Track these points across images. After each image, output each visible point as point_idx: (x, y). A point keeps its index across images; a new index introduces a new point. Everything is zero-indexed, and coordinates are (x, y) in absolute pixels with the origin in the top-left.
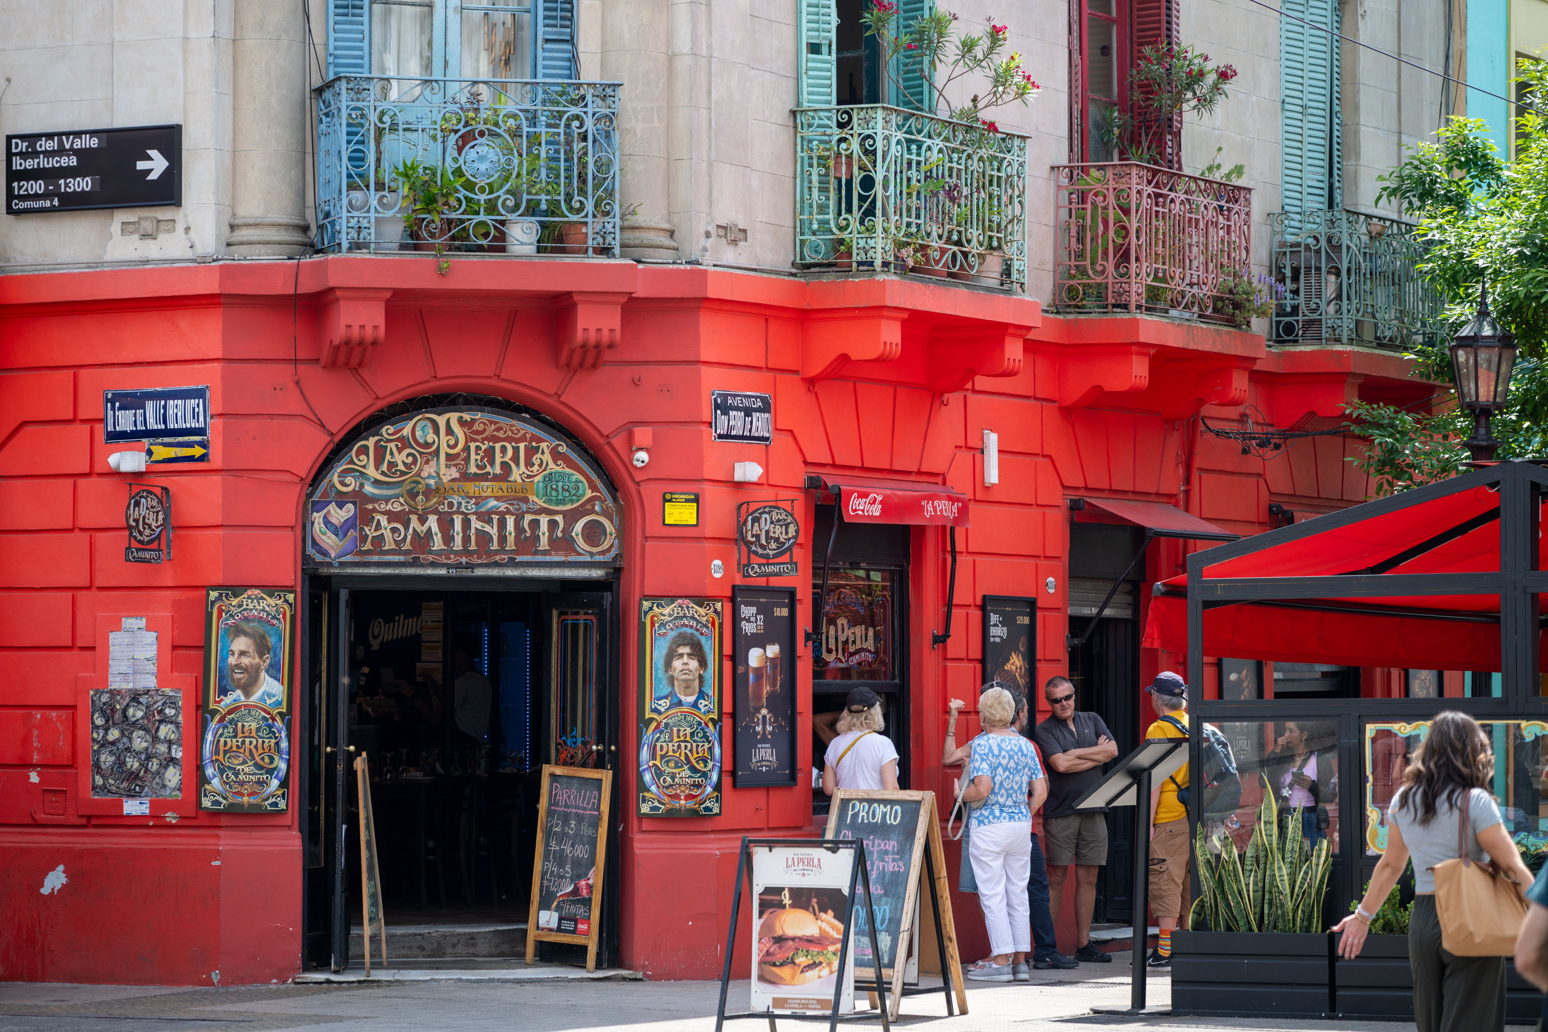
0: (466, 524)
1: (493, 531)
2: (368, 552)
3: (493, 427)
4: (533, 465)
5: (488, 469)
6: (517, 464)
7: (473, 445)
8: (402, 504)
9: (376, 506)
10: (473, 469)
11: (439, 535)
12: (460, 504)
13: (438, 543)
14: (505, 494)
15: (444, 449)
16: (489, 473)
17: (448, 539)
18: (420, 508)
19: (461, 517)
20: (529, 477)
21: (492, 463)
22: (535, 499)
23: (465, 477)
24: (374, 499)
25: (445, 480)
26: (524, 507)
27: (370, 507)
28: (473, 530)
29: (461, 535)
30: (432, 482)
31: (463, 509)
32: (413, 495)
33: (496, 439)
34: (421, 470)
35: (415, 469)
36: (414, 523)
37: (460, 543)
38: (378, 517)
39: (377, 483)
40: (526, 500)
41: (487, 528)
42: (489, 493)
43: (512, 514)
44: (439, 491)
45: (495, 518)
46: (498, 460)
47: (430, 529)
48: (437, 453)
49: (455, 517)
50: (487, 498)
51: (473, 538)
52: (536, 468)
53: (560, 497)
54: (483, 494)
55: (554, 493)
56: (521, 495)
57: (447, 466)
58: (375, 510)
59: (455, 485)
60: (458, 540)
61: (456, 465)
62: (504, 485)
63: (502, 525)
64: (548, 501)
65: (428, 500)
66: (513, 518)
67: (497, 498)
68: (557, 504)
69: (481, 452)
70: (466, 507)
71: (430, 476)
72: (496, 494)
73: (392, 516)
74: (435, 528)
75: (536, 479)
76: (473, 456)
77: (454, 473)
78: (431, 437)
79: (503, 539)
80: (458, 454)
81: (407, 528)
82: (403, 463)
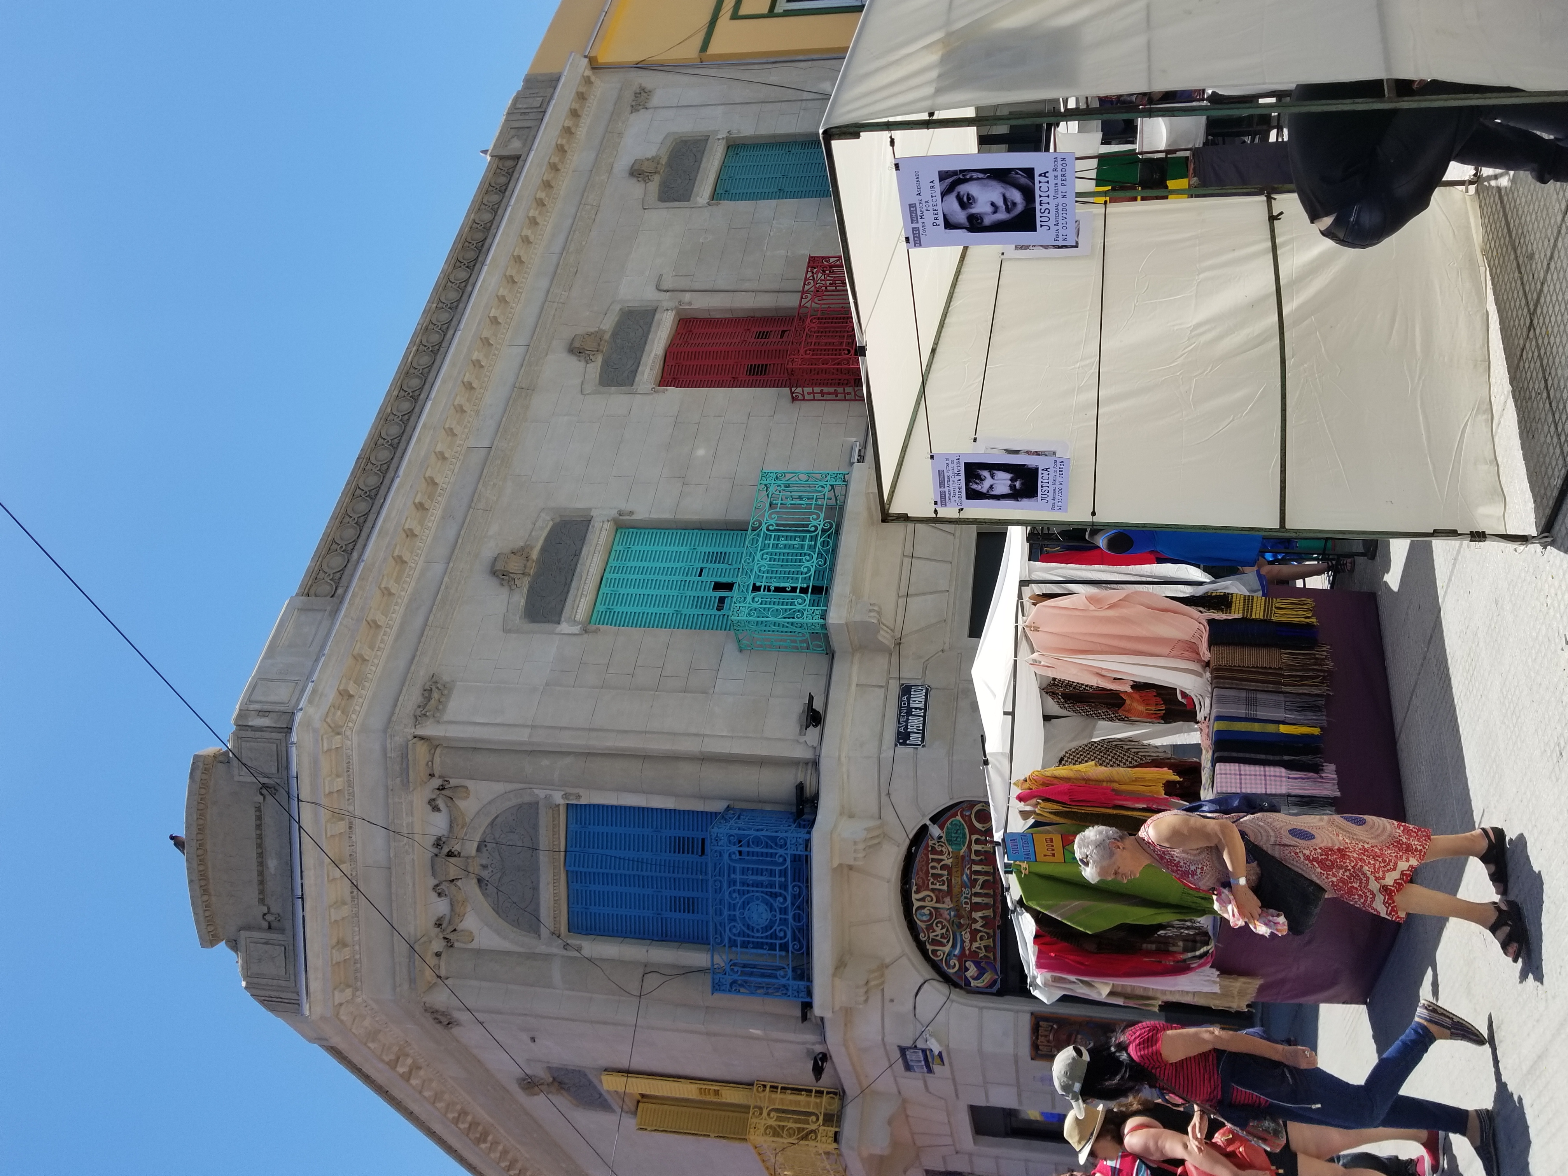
0: (977, 894)
1: (981, 879)
2: (994, 955)
3: (920, 873)
4: (942, 851)
5: (944, 878)
6: (942, 860)
7: (931, 886)
8: (966, 933)
9: (967, 948)
10: (945, 887)
11: (984, 912)
12: (966, 898)
13: (989, 913)
14: (959, 869)
15: (933, 904)
16: (947, 878)
17: (986, 906)
18: (968, 922)
19: (973, 898)
20: (949, 854)
21: (941, 876)
22: (962, 851)
23: (949, 892)
24: (963, 948)
25: (952, 906)
26: (967, 858)
27: (967, 952)
28: (981, 891)
29: (984, 898)
30: (952, 913)
31: (969, 896)
32: (960, 926)
33: (927, 872)
34: (945, 919)
35: (945, 923)
36: (977, 926)
37: (989, 899)
38: (973, 948)
40: (963, 857)
41: (980, 882)
42: (959, 879)
43: (971, 866)
44: (958, 909)
45: (973, 877)
46: (940, 872)
47: (981, 917)
48: (935, 908)
49: (973, 901)
50: (961, 881)
51: (986, 891)
52: (943, 849)
53: (961, 836)
54: (960, 883)
55: (959, 839)
56: (960, 860)
57: (943, 903)
58: (970, 949)
59: (954, 900)
60: (986, 900)
61: (943, 898)
62: (954, 870)
63: (977, 873)
65: (963, 917)
66: (973, 866)
67: (962, 875)
68: (966, 838)
69: (935, 882)
70: (968, 894)
71: (949, 914)
72: (960, 875)
73: (973, 940)
74: (980, 914)
75: (950, 850)
76: (937, 887)
77: (948, 900)
78: (926, 911)
79: (986, 873)
80: (936, 896)
81: (981, 931)
82: (941, 929)
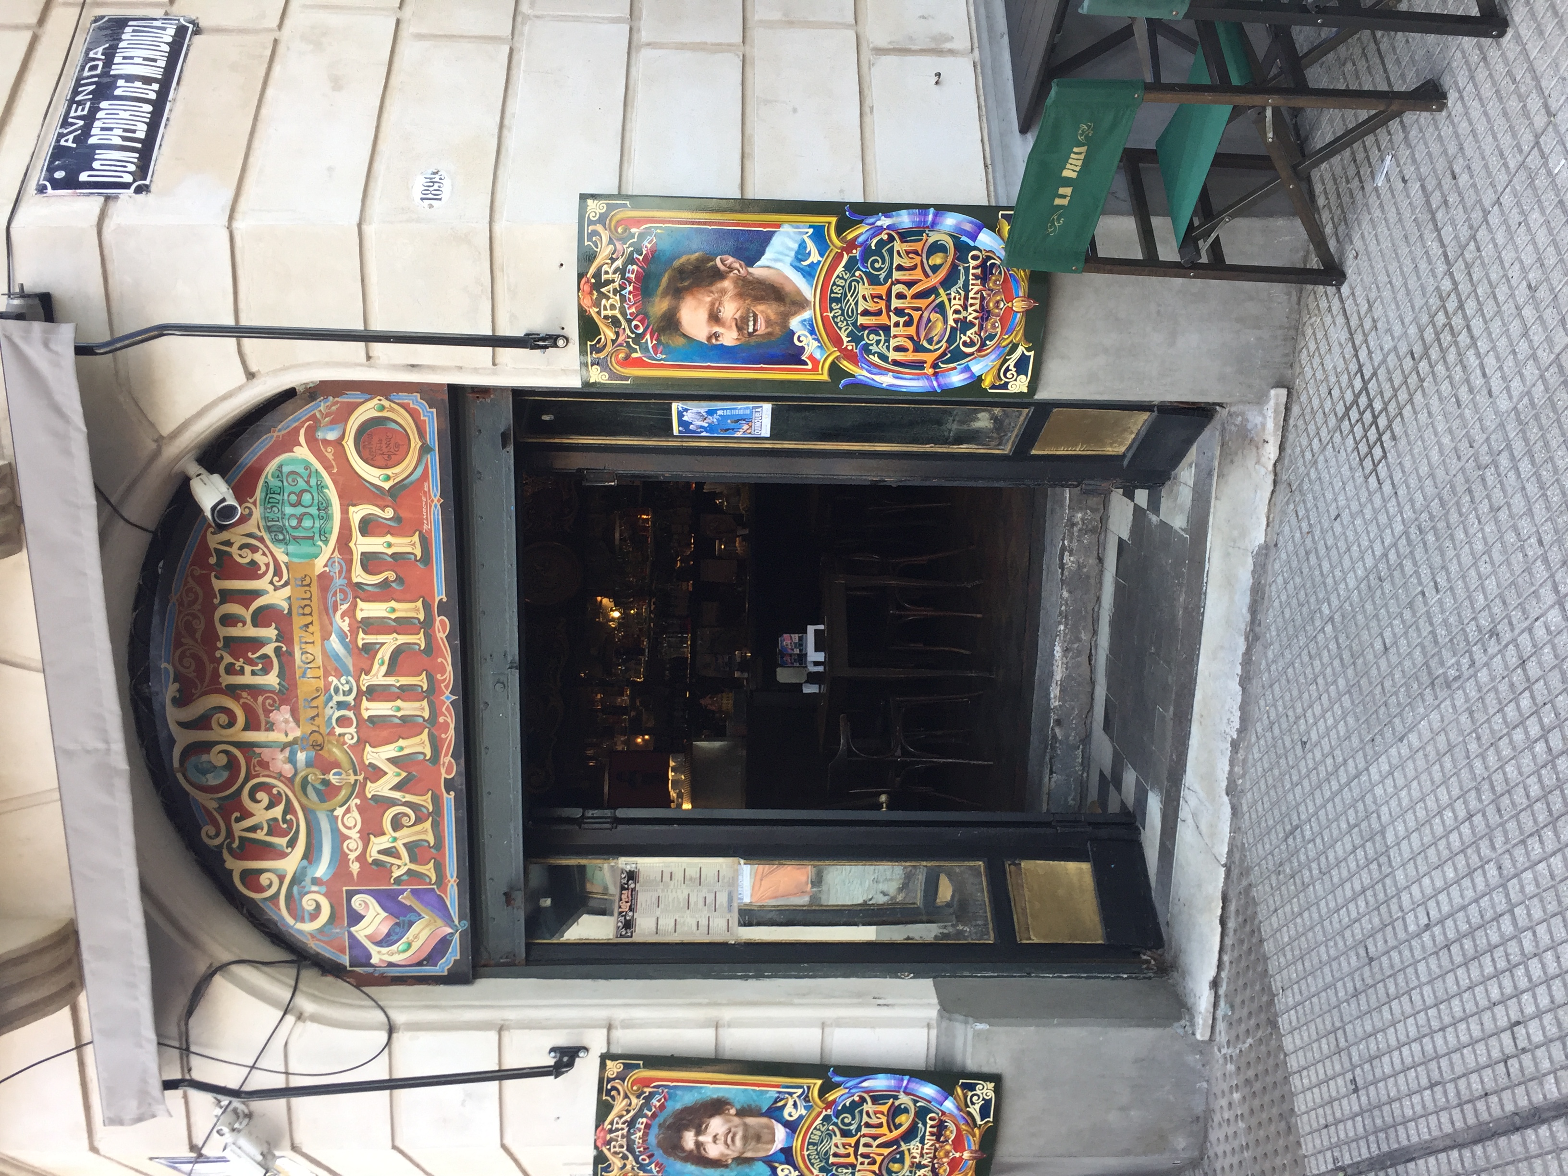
0: (377, 693)
1: (390, 642)
2: (439, 869)
4: (253, 563)
5: (268, 650)
6: (256, 594)
7: (225, 679)
8: (348, 811)
9: (352, 856)
10: (272, 679)
11: (401, 742)
12: (341, 705)
13: (417, 745)
14: (315, 618)
16: (277, 650)
17: (407, 727)
18: (352, 778)
19: (365, 703)
20: (278, 572)
21: (258, 643)
22: (321, 560)
23: (288, 692)
24: (340, 859)
25: (298, 733)
26: (339, 582)
27: (355, 867)
28: (390, 680)
29: (399, 703)
30: (301, 757)
31: (350, 699)
32: (328, 791)
33: (210, 635)
34: (280, 776)
36: (382, 788)
37: (417, 704)
38: (373, 854)
39: (311, 854)
40: (325, 579)
41: (385, 654)
42: (316, 650)
43: (354, 605)
44: (318, 744)
45: (363, 639)
46: (250, 631)
47: (392, 761)
48: (245, 746)
49: (366, 715)
50: (324, 652)
51: (404, 681)
52: (258, 557)
53: (314, 511)
54: (319, 661)
55: (307, 523)
56: (314, 588)
57: (270, 727)
58: (361, 858)
59: (306, 714)
60: (409, 708)
61: (267, 712)
62: (298, 621)
63: (375, 626)
64: (324, 535)
65: (337, 764)
66: (361, 604)
67: (326, 637)
68: (329, 518)
69: (238, 664)
70: (346, 694)
71: (292, 760)
72: (317, 637)
73: (370, 830)
74: (390, 751)
75: (282, 558)
77: (282, 716)
78: (216, 757)
79: (402, 625)
80: (245, 707)
81: (393, 802)
82: (268, 808)
